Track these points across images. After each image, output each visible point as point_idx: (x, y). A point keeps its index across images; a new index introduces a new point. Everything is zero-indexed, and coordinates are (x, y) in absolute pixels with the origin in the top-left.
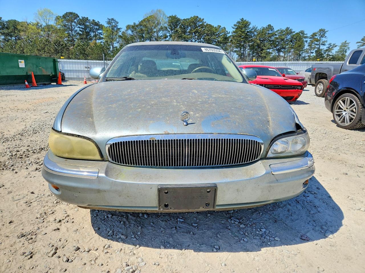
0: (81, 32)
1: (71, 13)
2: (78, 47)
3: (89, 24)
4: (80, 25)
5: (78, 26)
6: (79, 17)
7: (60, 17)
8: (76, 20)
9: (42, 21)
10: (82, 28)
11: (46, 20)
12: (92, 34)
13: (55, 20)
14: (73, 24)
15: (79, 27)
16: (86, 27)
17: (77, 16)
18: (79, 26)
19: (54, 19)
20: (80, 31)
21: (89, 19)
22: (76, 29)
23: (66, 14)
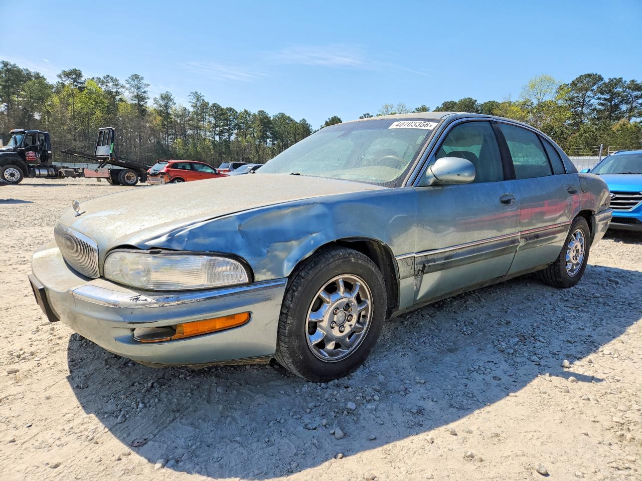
0: (600, 107)
1: (589, 76)
2: (584, 135)
3: (621, 90)
4: (602, 93)
5: (597, 96)
6: (602, 79)
7: (567, 85)
8: (595, 87)
9: (533, 96)
10: (605, 99)
11: (539, 94)
12: (624, 107)
13: (557, 92)
14: (589, 93)
15: (599, 99)
16: (614, 95)
17: (600, 78)
18: (599, 95)
19: (554, 90)
20: (601, 104)
21: (624, 80)
22: (593, 101)
23: (579, 80)
